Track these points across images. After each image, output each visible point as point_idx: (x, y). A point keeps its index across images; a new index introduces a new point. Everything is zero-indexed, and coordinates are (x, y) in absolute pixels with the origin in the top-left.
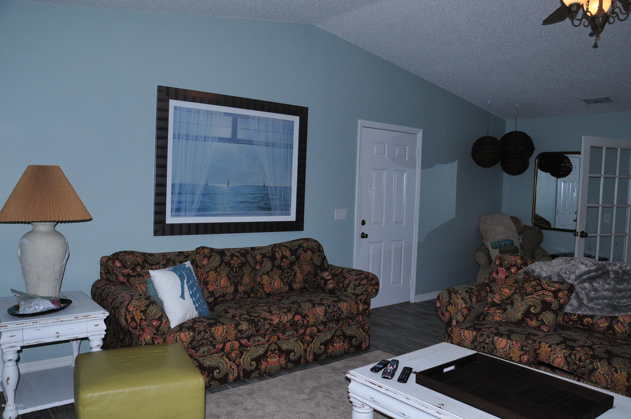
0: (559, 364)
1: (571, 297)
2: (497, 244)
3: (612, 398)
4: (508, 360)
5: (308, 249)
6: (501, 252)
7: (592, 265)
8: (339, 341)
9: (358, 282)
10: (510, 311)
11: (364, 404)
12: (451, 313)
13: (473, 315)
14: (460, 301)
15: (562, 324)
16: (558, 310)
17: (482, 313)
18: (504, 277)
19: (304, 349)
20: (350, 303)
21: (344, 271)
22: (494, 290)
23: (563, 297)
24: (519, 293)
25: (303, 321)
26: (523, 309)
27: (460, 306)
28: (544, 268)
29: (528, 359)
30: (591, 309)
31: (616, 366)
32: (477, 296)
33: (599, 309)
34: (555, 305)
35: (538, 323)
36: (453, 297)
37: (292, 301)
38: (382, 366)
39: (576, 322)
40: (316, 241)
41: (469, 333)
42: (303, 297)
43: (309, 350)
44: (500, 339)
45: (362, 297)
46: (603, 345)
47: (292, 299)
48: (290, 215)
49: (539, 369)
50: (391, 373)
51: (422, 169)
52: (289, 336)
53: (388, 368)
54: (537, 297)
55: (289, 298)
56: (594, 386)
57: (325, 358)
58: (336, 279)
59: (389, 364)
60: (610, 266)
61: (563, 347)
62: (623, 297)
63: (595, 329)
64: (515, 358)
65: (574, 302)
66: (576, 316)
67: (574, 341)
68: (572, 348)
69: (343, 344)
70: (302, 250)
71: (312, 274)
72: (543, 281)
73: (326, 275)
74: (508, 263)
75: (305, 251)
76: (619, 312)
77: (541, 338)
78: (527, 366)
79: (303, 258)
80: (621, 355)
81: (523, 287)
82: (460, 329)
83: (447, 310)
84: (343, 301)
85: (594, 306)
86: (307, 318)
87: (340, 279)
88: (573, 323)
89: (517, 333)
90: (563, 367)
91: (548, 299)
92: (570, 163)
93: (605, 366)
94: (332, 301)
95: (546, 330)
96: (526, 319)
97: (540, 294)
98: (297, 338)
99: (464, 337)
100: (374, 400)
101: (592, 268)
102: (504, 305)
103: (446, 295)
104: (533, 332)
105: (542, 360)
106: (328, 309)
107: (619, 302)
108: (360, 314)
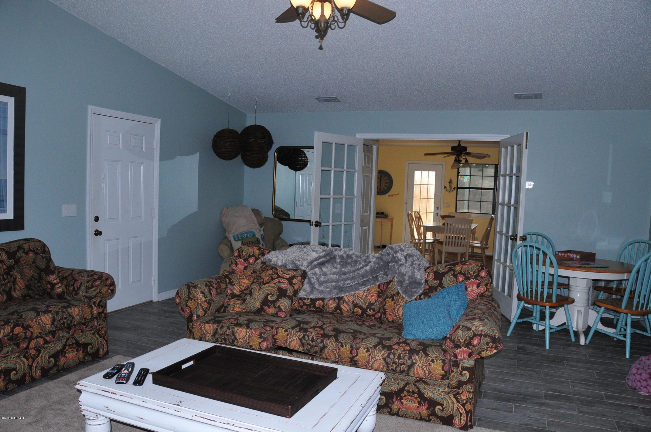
0: (295, 346)
1: (304, 282)
2: (239, 236)
3: (336, 370)
4: (249, 349)
5: (30, 250)
6: (243, 244)
7: (322, 251)
8: (72, 351)
9: (90, 283)
10: (249, 301)
11: (97, 416)
12: (191, 308)
13: (213, 308)
14: (199, 295)
15: (298, 309)
16: (293, 295)
17: (223, 305)
18: (242, 268)
19: (28, 365)
20: (83, 307)
21: (74, 272)
22: (233, 282)
23: (297, 283)
24: (257, 282)
25: (25, 333)
26: (261, 298)
27: (200, 300)
28: (280, 257)
29: (267, 346)
30: (322, 292)
31: (341, 341)
32: (217, 289)
33: (328, 292)
34: (290, 292)
35: (275, 310)
36: (192, 292)
37: (11, 311)
38: (116, 371)
39: (309, 305)
40: (40, 241)
41: (210, 327)
42: (24, 305)
43: (35, 365)
44: (240, 329)
45: (95, 299)
46: (332, 324)
47: (11, 309)
48: (6, 213)
49: (278, 354)
50: (126, 377)
51: (160, 161)
52: (8, 352)
53: (122, 372)
54: (274, 285)
55: (7, 308)
56: (325, 362)
57: (56, 372)
58: (65, 282)
59: (124, 368)
60: (337, 252)
61: (298, 330)
62: (347, 279)
63: (326, 310)
64: (255, 346)
65: (307, 287)
66: (310, 300)
67: (307, 323)
68: (305, 330)
69: (77, 354)
70: (23, 252)
71: (36, 279)
72: (279, 269)
73: (53, 278)
74: (246, 255)
75: (27, 254)
76: (345, 293)
77: (278, 323)
78: (266, 352)
79: (23, 261)
80: (346, 331)
81: (260, 277)
82: (201, 323)
83: (187, 305)
84: (74, 305)
85: (324, 289)
86: (30, 329)
87: (69, 282)
88: (307, 307)
89: (256, 321)
90: (299, 348)
91: (284, 286)
92: (306, 157)
93: (333, 343)
94: (61, 307)
95: (283, 316)
96: (264, 307)
97: (277, 282)
98: (19, 353)
99: (205, 331)
100: (108, 408)
101: (322, 254)
102: (243, 295)
103: (185, 291)
104: (271, 319)
105: (279, 345)
106: (56, 316)
107: (344, 284)
108: (94, 318)
